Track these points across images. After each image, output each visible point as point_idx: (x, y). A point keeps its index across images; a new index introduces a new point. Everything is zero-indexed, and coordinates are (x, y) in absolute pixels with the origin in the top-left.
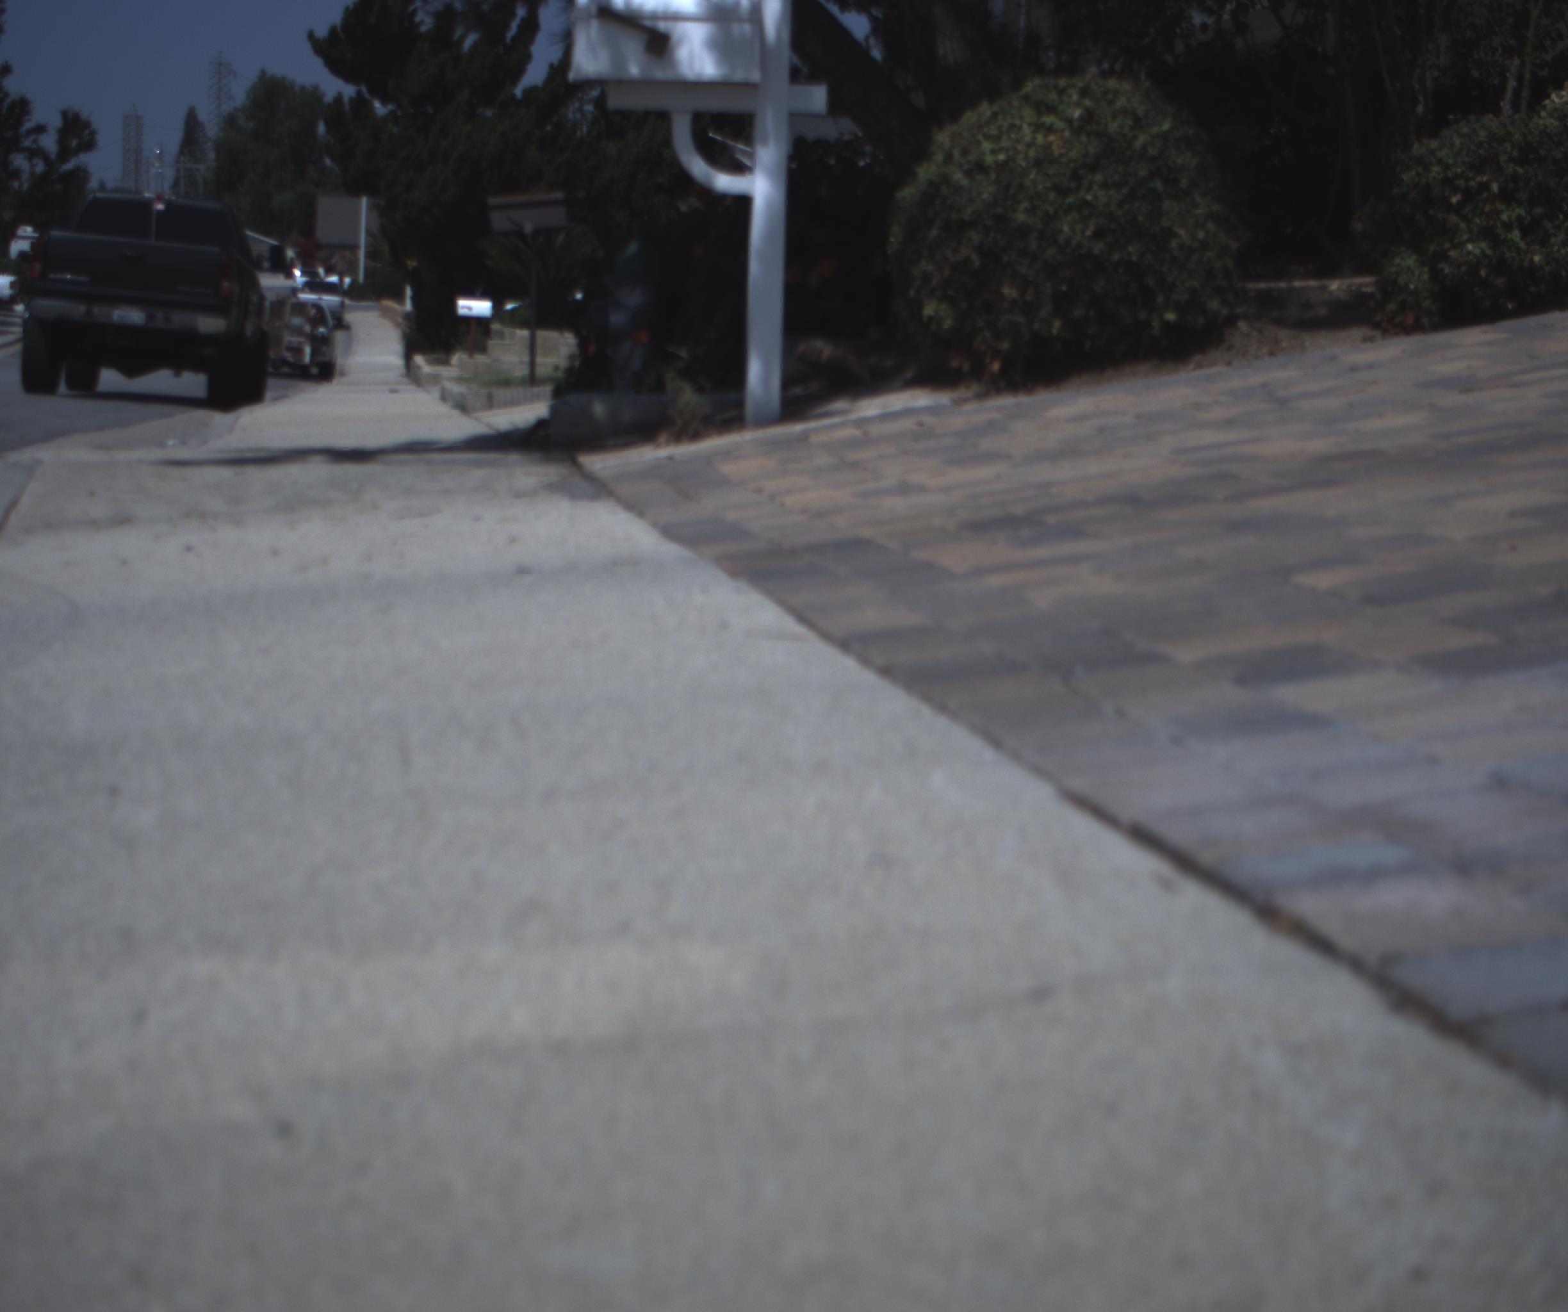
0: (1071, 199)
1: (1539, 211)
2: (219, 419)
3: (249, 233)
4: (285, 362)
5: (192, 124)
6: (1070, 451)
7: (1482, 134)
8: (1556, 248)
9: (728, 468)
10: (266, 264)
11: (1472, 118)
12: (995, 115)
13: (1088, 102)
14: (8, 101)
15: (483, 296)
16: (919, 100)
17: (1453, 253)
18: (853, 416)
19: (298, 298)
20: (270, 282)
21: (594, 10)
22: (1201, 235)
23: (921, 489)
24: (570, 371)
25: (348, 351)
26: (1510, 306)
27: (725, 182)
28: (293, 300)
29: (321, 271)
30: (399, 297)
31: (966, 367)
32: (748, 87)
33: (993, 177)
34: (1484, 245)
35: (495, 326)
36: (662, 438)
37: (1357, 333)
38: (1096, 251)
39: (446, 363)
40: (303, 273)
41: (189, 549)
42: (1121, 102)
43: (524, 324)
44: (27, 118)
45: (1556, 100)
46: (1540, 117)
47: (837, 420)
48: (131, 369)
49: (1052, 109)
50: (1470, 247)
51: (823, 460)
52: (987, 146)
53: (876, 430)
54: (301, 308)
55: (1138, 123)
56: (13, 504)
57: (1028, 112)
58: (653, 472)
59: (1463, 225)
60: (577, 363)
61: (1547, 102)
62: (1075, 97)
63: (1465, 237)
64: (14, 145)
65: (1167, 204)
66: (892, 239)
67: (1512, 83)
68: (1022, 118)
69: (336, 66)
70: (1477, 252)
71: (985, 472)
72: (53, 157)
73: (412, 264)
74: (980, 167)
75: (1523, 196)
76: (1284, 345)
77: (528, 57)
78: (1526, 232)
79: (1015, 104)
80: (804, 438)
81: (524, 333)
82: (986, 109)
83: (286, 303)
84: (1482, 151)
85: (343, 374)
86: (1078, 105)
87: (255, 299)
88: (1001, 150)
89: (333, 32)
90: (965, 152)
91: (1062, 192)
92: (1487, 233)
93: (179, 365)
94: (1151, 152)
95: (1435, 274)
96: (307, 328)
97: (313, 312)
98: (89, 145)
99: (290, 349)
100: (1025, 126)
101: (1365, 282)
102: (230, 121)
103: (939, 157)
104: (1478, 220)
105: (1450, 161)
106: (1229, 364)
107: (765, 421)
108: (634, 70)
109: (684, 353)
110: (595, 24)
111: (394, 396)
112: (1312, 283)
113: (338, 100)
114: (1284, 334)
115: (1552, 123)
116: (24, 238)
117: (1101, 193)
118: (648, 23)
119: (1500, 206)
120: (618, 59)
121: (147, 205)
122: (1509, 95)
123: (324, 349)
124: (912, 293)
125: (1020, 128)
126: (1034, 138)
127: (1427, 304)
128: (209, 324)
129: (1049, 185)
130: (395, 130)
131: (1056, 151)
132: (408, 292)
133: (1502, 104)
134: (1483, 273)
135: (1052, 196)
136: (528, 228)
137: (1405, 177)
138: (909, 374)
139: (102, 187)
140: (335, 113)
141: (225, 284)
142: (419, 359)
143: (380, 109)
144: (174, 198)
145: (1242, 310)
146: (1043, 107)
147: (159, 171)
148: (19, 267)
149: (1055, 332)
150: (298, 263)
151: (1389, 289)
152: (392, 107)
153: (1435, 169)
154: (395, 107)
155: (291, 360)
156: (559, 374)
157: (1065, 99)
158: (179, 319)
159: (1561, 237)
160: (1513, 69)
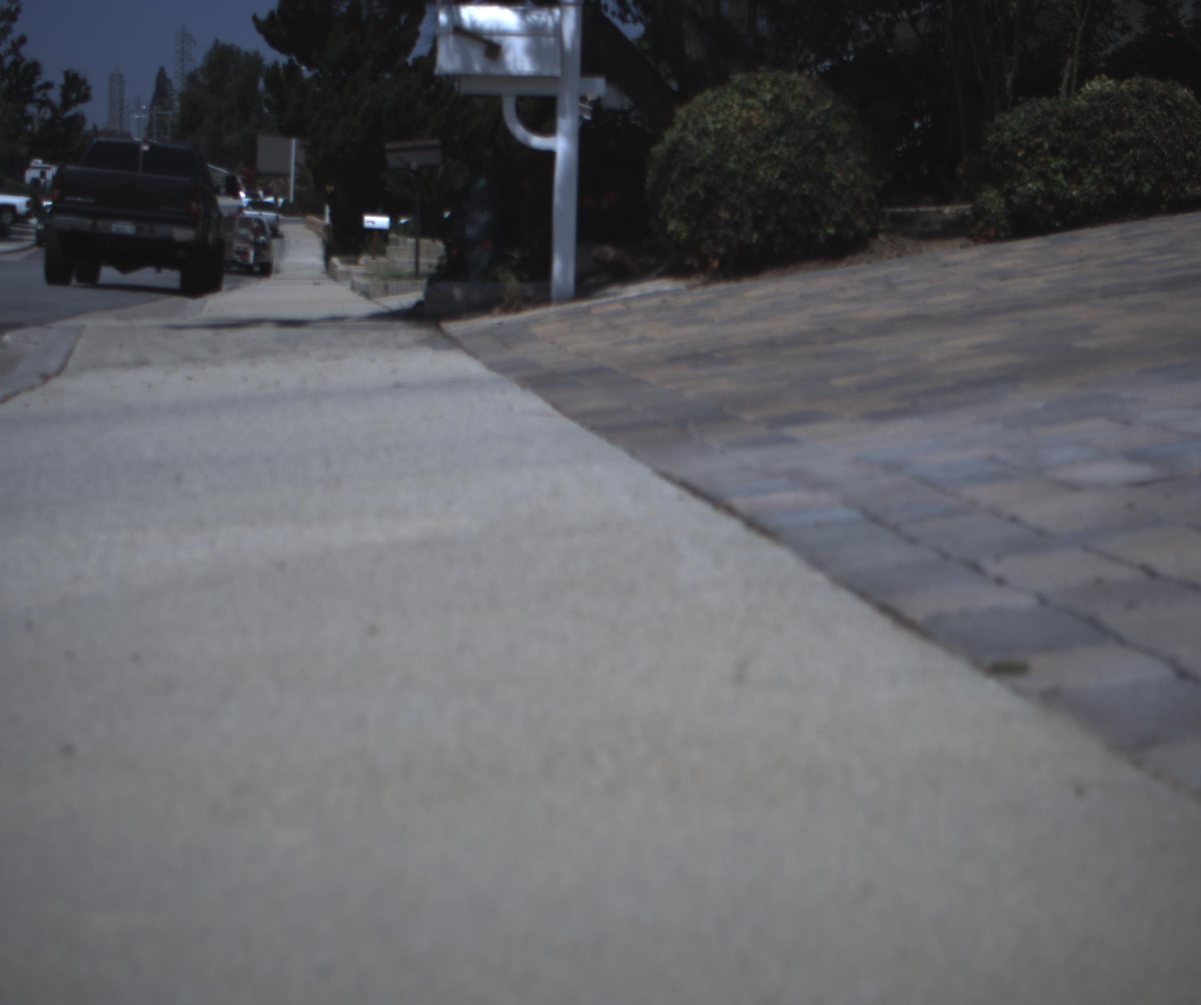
0: (764, 154)
1: (1075, 162)
2: (192, 303)
3: (210, 166)
4: (235, 263)
5: (162, 80)
6: (751, 317)
7: (1038, 110)
8: (1087, 187)
9: (536, 330)
10: (223, 190)
11: (1034, 99)
12: (715, 98)
13: (776, 90)
14: (24, 64)
15: (383, 213)
16: (674, 85)
17: (1019, 189)
18: (620, 297)
19: (244, 214)
20: (224, 202)
21: (451, 29)
22: (852, 177)
23: (652, 340)
24: (439, 267)
25: (281, 254)
26: (1057, 225)
27: (538, 142)
28: (241, 216)
29: (261, 193)
30: (320, 213)
31: (696, 265)
32: (552, 79)
33: (713, 139)
34: (1039, 184)
35: (392, 236)
36: (496, 310)
37: (958, 242)
38: (781, 188)
39: (356, 263)
40: (248, 195)
41: (190, 378)
42: (799, 89)
43: (412, 235)
44: (38, 77)
45: (1089, 88)
46: (1076, 100)
47: (610, 299)
48: (125, 267)
49: (753, 94)
50: (1030, 185)
51: (597, 324)
52: (709, 118)
53: (634, 305)
54: (247, 221)
55: (810, 103)
56: (70, 353)
57: (737, 97)
58: (488, 332)
59: (1026, 171)
60: (445, 262)
61: (1083, 89)
62: (768, 86)
63: (1027, 178)
64: (28, 97)
65: (828, 157)
66: (648, 180)
67: (1067, 75)
68: (733, 100)
69: (273, 41)
70: (1035, 188)
71: (693, 330)
72: (58, 106)
73: (330, 189)
74: (705, 132)
75: (1065, 151)
76: (908, 250)
77: (417, 35)
78: (1068, 175)
79: (729, 90)
80: (588, 310)
81: (411, 241)
82: (709, 94)
83: (236, 217)
84: (1038, 122)
85: (278, 272)
86: (770, 91)
87: (215, 215)
88: (719, 121)
89: (271, 15)
90: (695, 123)
91: (759, 149)
92: (1041, 176)
93: (159, 263)
94: (818, 122)
95: (1009, 203)
96: (251, 237)
97: (256, 225)
98: (85, 98)
99: (238, 252)
100: (735, 105)
101: (965, 208)
102: (192, 79)
103: (679, 126)
104: (1035, 168)
105: (1017, 128)
106: (870, 262)
107: (564, 299)
108: (477, 68)
109: (516, 255)
110: (451, 39)
111: (317, 287)
112: (932, 209)
113: (276, 65)
114: (909, 243)
115: (1084, 103)
116: (36, 168)
117: (784, 150)
118: (486, 37)
119: (1050, 158)
120: (467, 61)
121: (136, 147)
122: (1065, 83)
123: (264, 252)
124: (661, 215)
125: (732, 107)
126: (741, 113)
127: (1003, 222)
128: (182, 234)
129: (750, 144)
130: (318, 89)
131: (755, 122)
132: (327, 210)
133: (1060, 89)
134: (1039, 202)
135: (752, 151)
136: (414, 165)
137: (989, 139)
138: (662, 270)
139: (95, 128)
140: (274, 76)
141: (194, 205)
142: (335, 260)
143: (306, 73)
144: (156, 141)
145: (882, 226)
146: (747, 93)
147: (137, 117)
148: (34, 191)
149: (754, 241)
150: (243, 187)
151: (979, 213)
152: (316, 71)
153: (1008, 134)
154: (317, 71)
155: (240, 261)
156: (433, 270)
157: (761, 87)
158: (160, 230)
159: (1090, 179)
160: (1068, 65)
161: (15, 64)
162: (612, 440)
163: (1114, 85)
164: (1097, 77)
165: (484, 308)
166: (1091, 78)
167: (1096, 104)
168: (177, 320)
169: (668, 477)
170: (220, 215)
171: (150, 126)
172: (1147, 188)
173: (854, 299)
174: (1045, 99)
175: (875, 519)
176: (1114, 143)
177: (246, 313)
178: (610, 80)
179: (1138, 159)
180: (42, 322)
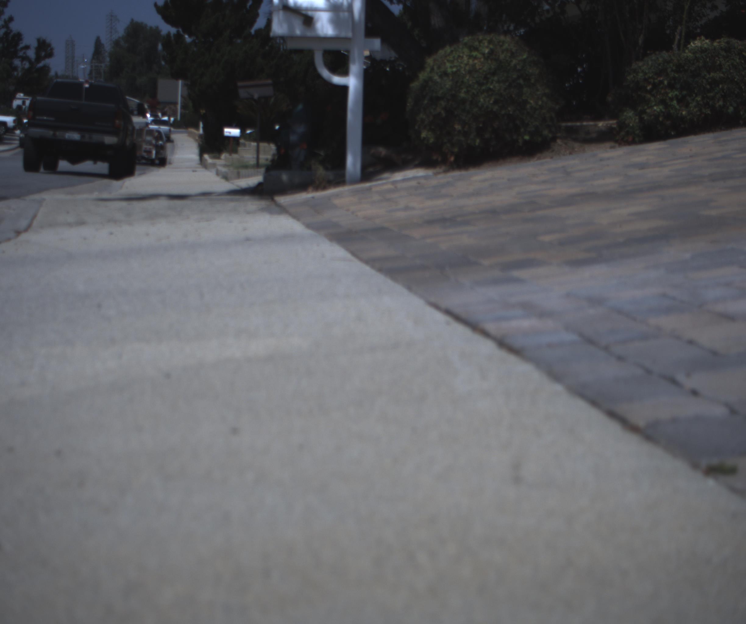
0: (484, 88)
1: (684, 93)
2: (115, 183)
3: (127, 97)
4: (143, 158)
5: (98, 44)
6: (477, 193)
7: (661, 60)
8: (692, 109)
9: (337, 202)
10: (136, 112)
11: (657, 53)
12: (452, 51)
13: (491, 46)
14: (12, 34)
15: (236, 127)
17: (648, 111)
18: (391, 180)
19: (149, 128)
20: (137, 120)
21: (281, 7)
22: (540, 103)
23: (413, 208)
24: (273, 161)
25: (173, 152)
26: (673, 133)
27: (337, 80)
28: (147, 129)
29: (160, 114)
30: (197, 127)
31: (440, 159)
32: (347, 39)
33: (451, 78)
34: (661, 107)
35: (242, 141)
36: (310, 189)
37: (608, 144)
38: (494, 110)
39: (219, 158)
40: (151, 116)
41: (111, 234)
42: (506, 46)
43: (255, 140)
44: (21, 42)
45: (693, 45)
46: (685, 53)
47: (384, 181)
48: (74, 161)
49: (476, 49)
50: (655, 108)
51: (376, 198)
52: (448, 65)
53: (399, 185)
54: (151, 132)
55: (513, 55)
56: (35, 216)
57: (466, 51)
58: (306, 203)
59: (652, 99)
60: (276, 157)
61: (689, 46)
62: (486, 44)
63: (653, 104)
64: (14, 55)
65: (525, 90)
66: (408, 105)
67: (677, 37)
68: (463, 53)
69: (167, 19)
70: (658, 110)
71: (439, 202)
72: (33, 60)
73: (203, 111)
74: (445, 74)
75: (678, 86)
76: (576, 150)
77: (257, 15)
78: (679, 101)
79: (461, 47)
80: (369, 189)
81: (254, 144)
82: (448, 49)
83: (144, 130)
84: (660, 67)
85: (170, 163)
86: (487, 47)
87: (130, 128)
88: (454, 66)
89: (166, 3)
90: (439, 67)
91: (480, 84)
92: (663, 102)
93: (95, 158)
94: (518, 67)
95: (641, 119)
96: (154, 142)
97: (156, 134)
98: (50, 55)
100: (465, 56)
101: (613, 123)
102: (117, 43)
103: (428, 70)
104: (658, 97)
105: (647, 71)
106: (552, 158)
107: (354, 182)
108: (298, 32)
109: (322, 153)
110: (281, 13)
111: (195, 173)
112: (591, 123)
113: (169, 35)
114: (576, 145)
115: (690, 55)
116: (20, 99)
117: (497, 85)
118: (304, 12)
119: (668, 90)
120: (291, 27)
121: (81, 85)
122: (676, 42)
123: (162, 151)
124: (416, 127)
125: (462, 57)
126: (468, 62)
127: (637, 132)
128: (110, 140)
129: (474, 81)
130: (195, 49)
131: (478, 67)
132: (201, 125)
133: (673, 46)
134: (661, 119)
135: (476, 86)
136: (256, 96)
137: (628, 78)
138: (417, 162)
139: (56, 74)
140: (167, 41)
141: (117, 122)
142: (206, 156)
143: (188, 39)
144: (93, 82)
145: (559, 135)
146: (472, 48)
147: (83, 67)
148: (18, 113)
149: (477, 144)
150: (149, 111)
151: (622, 126)
152: (193, 38)
153: (641, 75)
154: (195, 38)
155: (146, 156)
156: (268, 163)
157: (482, 45)
158: (96, 138)
159: (694, 104)
160: (678, 31)
161: (6, 34)
162: (395, 279)
163: (709, 43)
164: (698, 38)
165: (303, 187)
166: (694, 39)
167: (698, 55)
168: (105, 196)
169: (436, 306)
170: (134, 128)
171: (91, 73)
172: (731, 109)
173: (544, 182)
174: (664, 52)
175: (590, 341)
176: (710, 80)
177: (150, 190)
178: (383, 42)
179: (725, 91)
180: (19, 196)
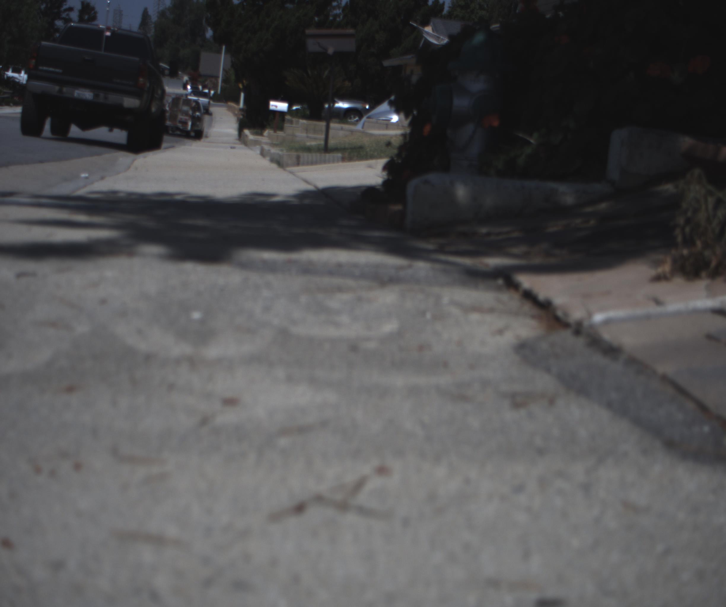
4: (178, 129)
5: (145, 15)
15: (283, 100)
25: (210, 125)
29: (200, 87)
30: (237, 101)
35: (288, 117)
39: (261, 134)
54: (187, 102)
83: (181, 100)
85: (207, 137)
93: (112, 125)
96: (191, 112)
97: (194, 104)
98: (93, 19)
99: (181, 122)
102: (162, 14)
111: (233, 150)
121: (101, 32)
123: (198, 123)
128: (130, 102)
130: (242, 12)
132: (242, 98)
136: (331, 51)
141: (141, 79)
142: (247, 132)
155: (181, 128)
158: (113, 98)
